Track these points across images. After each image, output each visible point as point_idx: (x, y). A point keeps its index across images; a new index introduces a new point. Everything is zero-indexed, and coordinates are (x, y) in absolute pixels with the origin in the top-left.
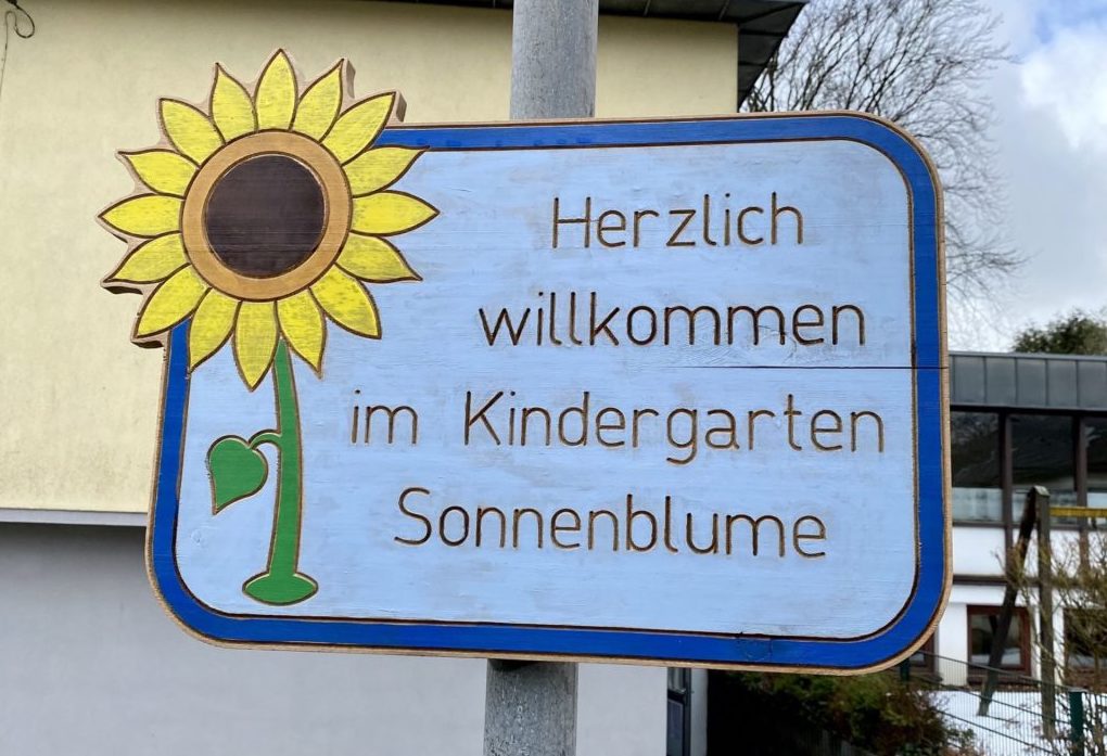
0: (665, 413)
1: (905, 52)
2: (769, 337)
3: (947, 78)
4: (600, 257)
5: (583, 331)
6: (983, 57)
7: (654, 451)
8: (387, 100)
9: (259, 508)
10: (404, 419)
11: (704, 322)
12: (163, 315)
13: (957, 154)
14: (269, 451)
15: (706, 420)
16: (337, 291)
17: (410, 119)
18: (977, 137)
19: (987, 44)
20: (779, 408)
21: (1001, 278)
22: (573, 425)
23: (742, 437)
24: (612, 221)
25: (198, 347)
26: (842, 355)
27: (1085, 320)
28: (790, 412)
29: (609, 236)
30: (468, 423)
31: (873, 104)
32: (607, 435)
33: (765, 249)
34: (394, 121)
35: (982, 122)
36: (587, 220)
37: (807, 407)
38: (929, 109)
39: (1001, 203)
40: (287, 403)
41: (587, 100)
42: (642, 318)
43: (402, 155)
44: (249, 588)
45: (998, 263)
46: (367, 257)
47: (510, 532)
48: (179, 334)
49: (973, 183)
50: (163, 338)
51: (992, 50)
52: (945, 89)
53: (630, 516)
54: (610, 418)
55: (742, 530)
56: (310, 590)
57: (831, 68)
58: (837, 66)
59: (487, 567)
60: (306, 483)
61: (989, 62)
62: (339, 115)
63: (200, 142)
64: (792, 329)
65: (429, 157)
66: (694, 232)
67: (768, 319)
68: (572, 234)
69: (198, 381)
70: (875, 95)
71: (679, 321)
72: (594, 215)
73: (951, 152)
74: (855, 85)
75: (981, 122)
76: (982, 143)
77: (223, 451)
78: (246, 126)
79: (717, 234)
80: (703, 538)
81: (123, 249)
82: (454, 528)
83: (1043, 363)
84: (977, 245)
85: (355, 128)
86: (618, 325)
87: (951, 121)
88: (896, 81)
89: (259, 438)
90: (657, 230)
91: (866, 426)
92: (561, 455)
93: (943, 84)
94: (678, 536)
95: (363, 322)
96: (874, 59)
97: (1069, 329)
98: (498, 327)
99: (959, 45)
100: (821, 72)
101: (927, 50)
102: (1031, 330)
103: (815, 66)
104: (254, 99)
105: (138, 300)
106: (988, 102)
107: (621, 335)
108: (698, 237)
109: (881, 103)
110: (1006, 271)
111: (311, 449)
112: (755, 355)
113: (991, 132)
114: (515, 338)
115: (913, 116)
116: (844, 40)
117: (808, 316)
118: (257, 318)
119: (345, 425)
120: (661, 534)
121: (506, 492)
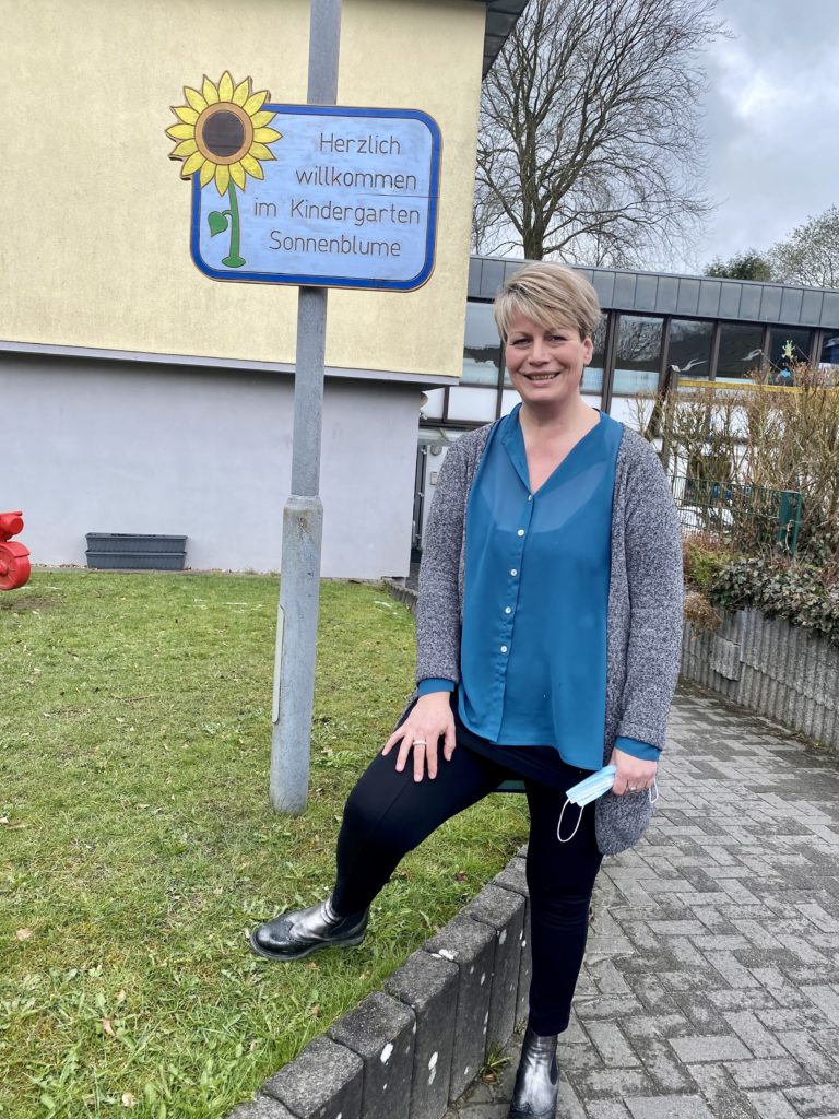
0: (355, 209)
1: (643, 22)
2: (387, 186)
3: (674, 48)
4: (337, 156)
5: (329, 181)
6: (704, 31)
7: (351, 222)
8: (264, 94)
9: (225, 237)
10: (271, 208)
11: (368, 179)
12: (190, 169)
13: (673, 116)
14: (228, 217)
15: (367, 212)
16: (248, 162)
17: (272, 101)
18: (691, 100)
19: (709, 19)
20: (389, 209)
21: (694, 221)
22: (326, 211)
23: (378, 218)
24: (340, 142)
25: (203, 180)
26: (409, 192)
27: (757, 259)
28: (393, 210)
29: (339, 148)
30: (293, 210)
31: (615, 66)
32: (336, 216)
33: (388, 155)
34: (267, 101)
35: (697, 88)
36: (332, 142)
37: (397, 209)
38: (657, 74)
39: (701, 159)
40: (233, 200)
41: (334, 98)
42: (348, 177)
43: (271, 114)
44: (224, 261)
45: (693, 209)
46: (259, 151)
47: (305, 247)
48: (197, 175)
49: (683, 141)
50: (191, 177)
51: (713, 25)
52: (673, 57)
53: (343, 242)
54: (338, 210)
55: (376, 247)
56: (243, 263)
57: (584, 32)
58: (591, 30)
59: (298, 257)
60: (241, 229)
61: (708, 36)
62: (248, 98)
63: (200, 106)
64: (395, 183)
65: (279, 116)
66: (366, 148)
67: (387, 179)
68: (327, 146)
69: (204, 192)
70: (617, 58)
71: (360, 178)
72: (335, 140)
73: (669, 113)
74: (601, 49)
75: (695, 89)
76: (694, 107)
77: (213, 216)
78: (215, 100)
79: (373, 150)
80: (364, 249)
81: (175, 144)
82: (288, 245)
83: (719, 284)
84: (680, 192)
85: (254, 103)
86: (341, 179)
87: (672, 86)
88: (635, 48)
89: (225, 213)
90: (355, 146)
91: (414, 215)
92: (321, 221)
93: (670, 52)
94: (357, 249)
95: (258, 174)
96: (621, 26)
97: (744, 266)
98: (302, 178)
99: (686, 20)
100: (576, 36)
101: (661, 22)
102: (717, 265)
103: (572, 30)
104: (218, 90)
105: (182, 163)
106: (702, 72)
107: (342, 183)
108: (367, 150)
109: (622, 66)
110: (697, 215)
111: (242, 217)
112: (383, 191)
113: (701, 98)
114: (308, 182)
115: (644, 81)
116: (597, 8)
117: (399, 179)
118: (222, 170)
119: (253, 209)
120: (352, 248)
121: (305, 233)
